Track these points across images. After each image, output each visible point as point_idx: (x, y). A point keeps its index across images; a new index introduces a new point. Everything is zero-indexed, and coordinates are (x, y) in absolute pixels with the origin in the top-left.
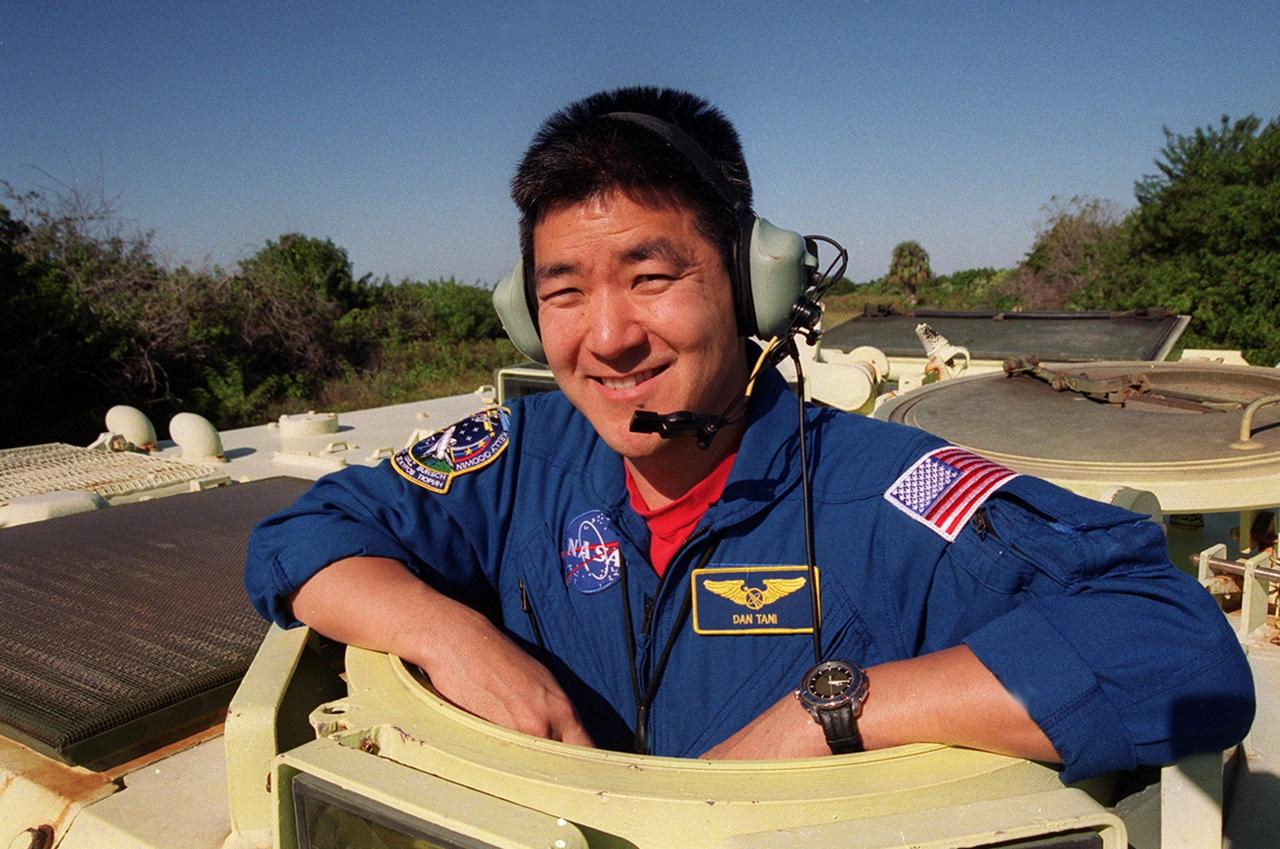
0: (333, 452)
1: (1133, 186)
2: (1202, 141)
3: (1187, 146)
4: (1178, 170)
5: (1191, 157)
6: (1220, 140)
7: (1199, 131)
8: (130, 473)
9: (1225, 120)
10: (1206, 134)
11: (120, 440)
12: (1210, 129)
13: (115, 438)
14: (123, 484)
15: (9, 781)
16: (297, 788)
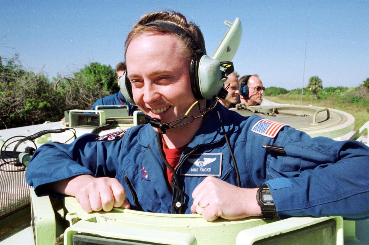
16: (75, 239)
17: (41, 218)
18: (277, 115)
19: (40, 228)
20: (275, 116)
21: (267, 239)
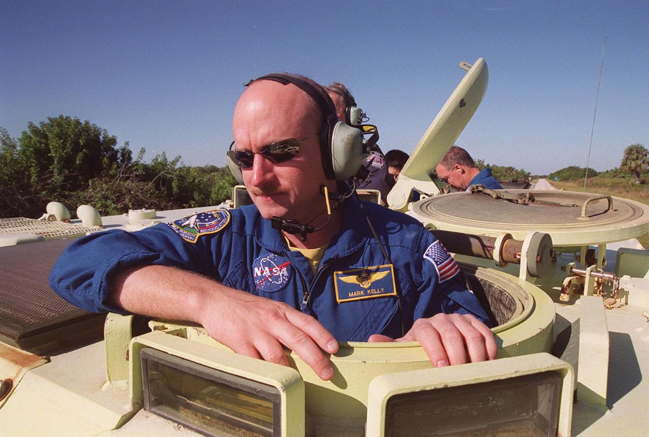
8: (57, 229)
11: (53, 216)
13: (50, 216)
16: (143, 355)
17: (112, 321)
18: (531, 205)
19: (110, 333)
20: (527, 204)
21: (419, 392)
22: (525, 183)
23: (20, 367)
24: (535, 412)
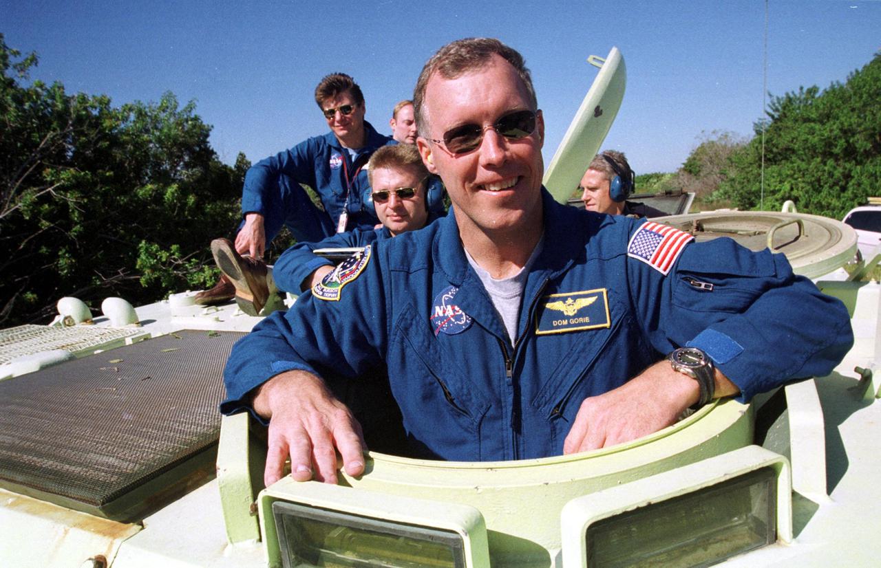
0: (207, 314)
1: (752, 125)
2: (790, 100)
3: (781, 102)
4: (776, 115)
5: (784, 108)
6: (799, 99)
7: (787, 94)
8: (83, 337)
9: (801, 88)
10: (791, 96)
11: (69, 319)
12: (793, 92)
13: (66, 318)
14: (81, 344)
15: (66, 532)
16: (276, 510)
17: (225, 470)
18: (702, 235)
19: (225, 486)
21: (620, 515)
22: (682, 194)
23: (110, 539)
24: (749, 515)
